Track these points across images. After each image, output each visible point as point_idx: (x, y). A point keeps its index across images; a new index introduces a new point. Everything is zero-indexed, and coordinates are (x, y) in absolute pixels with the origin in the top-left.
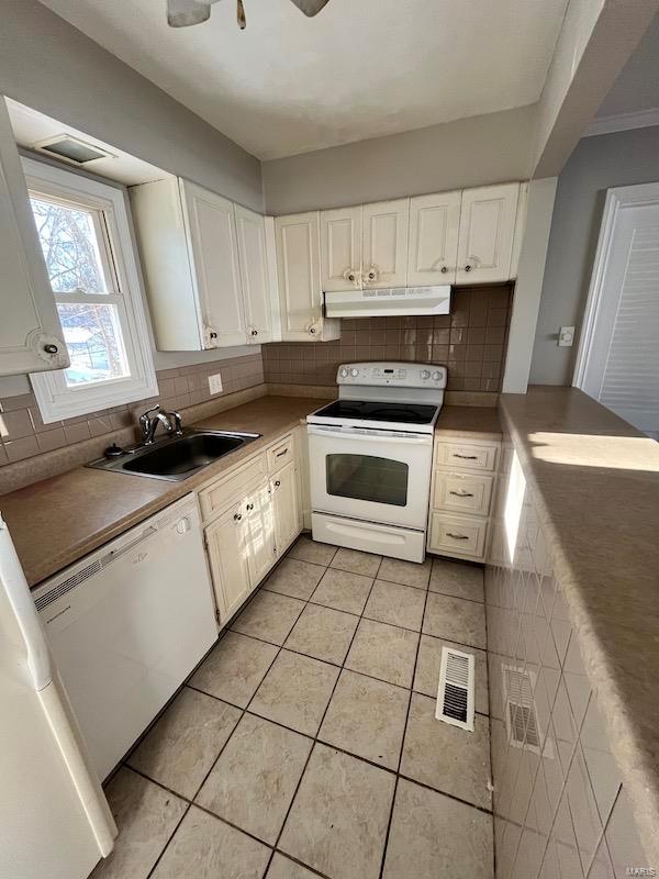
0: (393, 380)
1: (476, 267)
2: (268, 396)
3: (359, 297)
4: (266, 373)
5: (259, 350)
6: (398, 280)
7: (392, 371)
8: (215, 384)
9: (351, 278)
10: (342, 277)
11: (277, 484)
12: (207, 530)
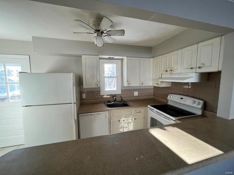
0: (182, 102)
1: (203, 67)
2: (153, 99)
3: (169, 76)
4: (154, 93)
5: (153, 87)
6: (178, 71)
7: (183, 99)
8: (136, 94)
9: (167, 71)
10: (165, 71)
11: (135, 119)
12: (111, 120)
